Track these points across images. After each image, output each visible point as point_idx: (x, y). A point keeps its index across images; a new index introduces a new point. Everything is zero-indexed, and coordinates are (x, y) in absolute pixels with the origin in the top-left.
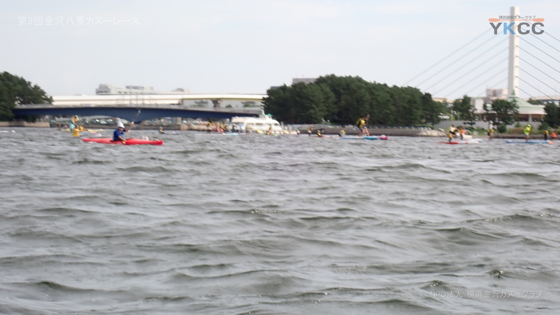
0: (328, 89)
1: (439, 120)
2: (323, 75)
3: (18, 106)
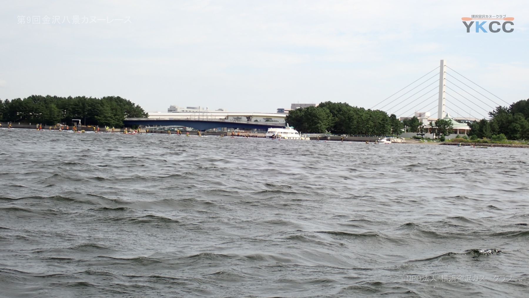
0: (328, 111)
2: (323, 102)
3: (126, 119)
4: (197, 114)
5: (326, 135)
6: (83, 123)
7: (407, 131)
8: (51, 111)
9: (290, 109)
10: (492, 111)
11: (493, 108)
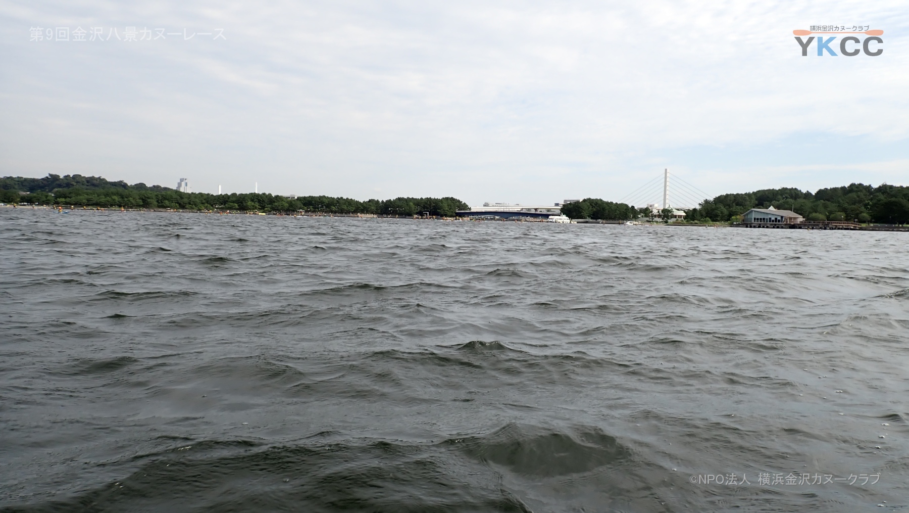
0: (589, 204)
1: (638, 217)
2: (586, 198)
3: (457, 211)
4: (503, 207)
5: (587, 220)
6: (430, 215)
7: (642, 217)
8: (410, 207)
9: (563, 204)
10: (701, 203)
11: (702, 201)
